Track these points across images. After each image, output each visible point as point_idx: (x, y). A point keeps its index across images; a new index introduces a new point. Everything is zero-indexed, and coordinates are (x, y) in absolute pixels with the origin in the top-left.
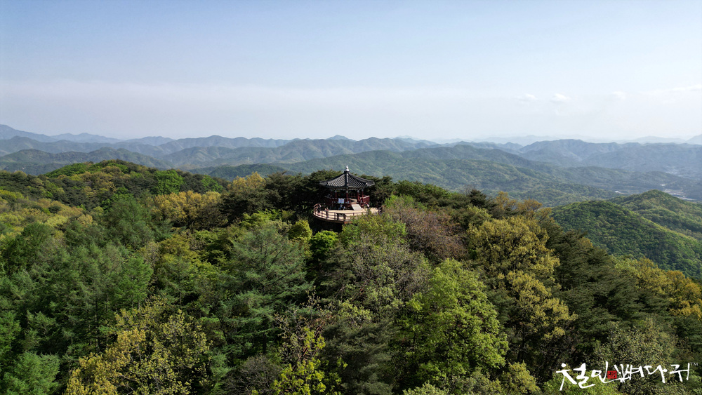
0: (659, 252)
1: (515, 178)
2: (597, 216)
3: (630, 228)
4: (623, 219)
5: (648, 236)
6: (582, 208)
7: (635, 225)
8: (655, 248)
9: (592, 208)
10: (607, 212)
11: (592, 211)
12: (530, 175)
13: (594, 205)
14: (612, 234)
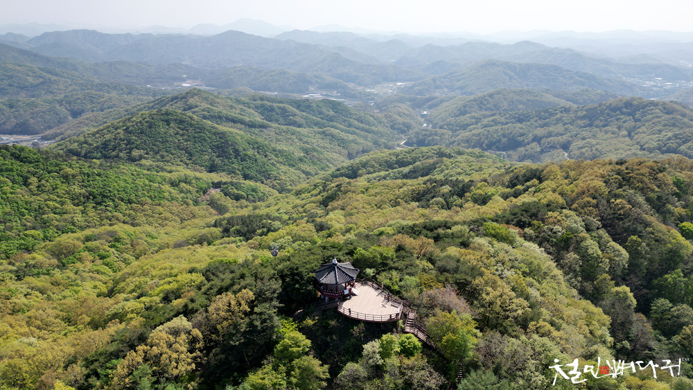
0: (225, 150)
1: (41, 80)
2: (168, 125)
3: (199, 132)
4: (191, 125)
5: (214, 137)
6: (153, 119)
7: (202, 129)
8: (222, 147)
9: (162, 117)
10: (176, 120)
11: (163, 121)
12: (56, 75)
13: (162, 115)
14: (187, 141)
